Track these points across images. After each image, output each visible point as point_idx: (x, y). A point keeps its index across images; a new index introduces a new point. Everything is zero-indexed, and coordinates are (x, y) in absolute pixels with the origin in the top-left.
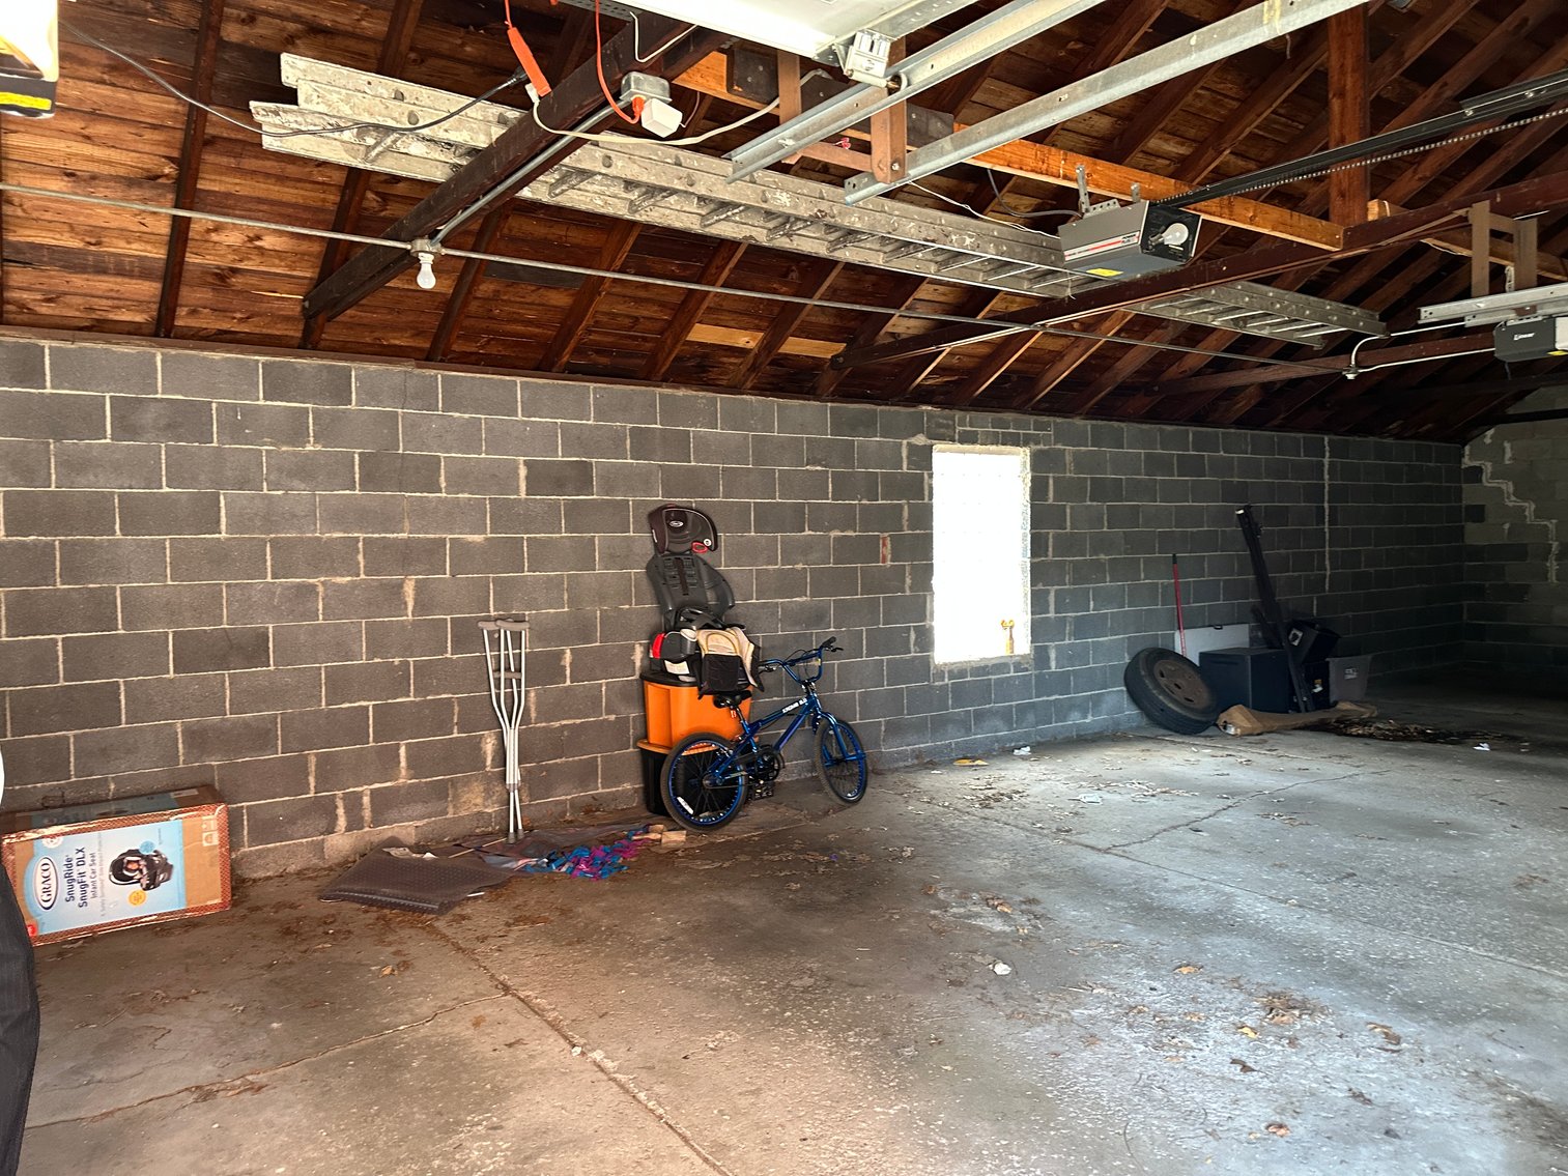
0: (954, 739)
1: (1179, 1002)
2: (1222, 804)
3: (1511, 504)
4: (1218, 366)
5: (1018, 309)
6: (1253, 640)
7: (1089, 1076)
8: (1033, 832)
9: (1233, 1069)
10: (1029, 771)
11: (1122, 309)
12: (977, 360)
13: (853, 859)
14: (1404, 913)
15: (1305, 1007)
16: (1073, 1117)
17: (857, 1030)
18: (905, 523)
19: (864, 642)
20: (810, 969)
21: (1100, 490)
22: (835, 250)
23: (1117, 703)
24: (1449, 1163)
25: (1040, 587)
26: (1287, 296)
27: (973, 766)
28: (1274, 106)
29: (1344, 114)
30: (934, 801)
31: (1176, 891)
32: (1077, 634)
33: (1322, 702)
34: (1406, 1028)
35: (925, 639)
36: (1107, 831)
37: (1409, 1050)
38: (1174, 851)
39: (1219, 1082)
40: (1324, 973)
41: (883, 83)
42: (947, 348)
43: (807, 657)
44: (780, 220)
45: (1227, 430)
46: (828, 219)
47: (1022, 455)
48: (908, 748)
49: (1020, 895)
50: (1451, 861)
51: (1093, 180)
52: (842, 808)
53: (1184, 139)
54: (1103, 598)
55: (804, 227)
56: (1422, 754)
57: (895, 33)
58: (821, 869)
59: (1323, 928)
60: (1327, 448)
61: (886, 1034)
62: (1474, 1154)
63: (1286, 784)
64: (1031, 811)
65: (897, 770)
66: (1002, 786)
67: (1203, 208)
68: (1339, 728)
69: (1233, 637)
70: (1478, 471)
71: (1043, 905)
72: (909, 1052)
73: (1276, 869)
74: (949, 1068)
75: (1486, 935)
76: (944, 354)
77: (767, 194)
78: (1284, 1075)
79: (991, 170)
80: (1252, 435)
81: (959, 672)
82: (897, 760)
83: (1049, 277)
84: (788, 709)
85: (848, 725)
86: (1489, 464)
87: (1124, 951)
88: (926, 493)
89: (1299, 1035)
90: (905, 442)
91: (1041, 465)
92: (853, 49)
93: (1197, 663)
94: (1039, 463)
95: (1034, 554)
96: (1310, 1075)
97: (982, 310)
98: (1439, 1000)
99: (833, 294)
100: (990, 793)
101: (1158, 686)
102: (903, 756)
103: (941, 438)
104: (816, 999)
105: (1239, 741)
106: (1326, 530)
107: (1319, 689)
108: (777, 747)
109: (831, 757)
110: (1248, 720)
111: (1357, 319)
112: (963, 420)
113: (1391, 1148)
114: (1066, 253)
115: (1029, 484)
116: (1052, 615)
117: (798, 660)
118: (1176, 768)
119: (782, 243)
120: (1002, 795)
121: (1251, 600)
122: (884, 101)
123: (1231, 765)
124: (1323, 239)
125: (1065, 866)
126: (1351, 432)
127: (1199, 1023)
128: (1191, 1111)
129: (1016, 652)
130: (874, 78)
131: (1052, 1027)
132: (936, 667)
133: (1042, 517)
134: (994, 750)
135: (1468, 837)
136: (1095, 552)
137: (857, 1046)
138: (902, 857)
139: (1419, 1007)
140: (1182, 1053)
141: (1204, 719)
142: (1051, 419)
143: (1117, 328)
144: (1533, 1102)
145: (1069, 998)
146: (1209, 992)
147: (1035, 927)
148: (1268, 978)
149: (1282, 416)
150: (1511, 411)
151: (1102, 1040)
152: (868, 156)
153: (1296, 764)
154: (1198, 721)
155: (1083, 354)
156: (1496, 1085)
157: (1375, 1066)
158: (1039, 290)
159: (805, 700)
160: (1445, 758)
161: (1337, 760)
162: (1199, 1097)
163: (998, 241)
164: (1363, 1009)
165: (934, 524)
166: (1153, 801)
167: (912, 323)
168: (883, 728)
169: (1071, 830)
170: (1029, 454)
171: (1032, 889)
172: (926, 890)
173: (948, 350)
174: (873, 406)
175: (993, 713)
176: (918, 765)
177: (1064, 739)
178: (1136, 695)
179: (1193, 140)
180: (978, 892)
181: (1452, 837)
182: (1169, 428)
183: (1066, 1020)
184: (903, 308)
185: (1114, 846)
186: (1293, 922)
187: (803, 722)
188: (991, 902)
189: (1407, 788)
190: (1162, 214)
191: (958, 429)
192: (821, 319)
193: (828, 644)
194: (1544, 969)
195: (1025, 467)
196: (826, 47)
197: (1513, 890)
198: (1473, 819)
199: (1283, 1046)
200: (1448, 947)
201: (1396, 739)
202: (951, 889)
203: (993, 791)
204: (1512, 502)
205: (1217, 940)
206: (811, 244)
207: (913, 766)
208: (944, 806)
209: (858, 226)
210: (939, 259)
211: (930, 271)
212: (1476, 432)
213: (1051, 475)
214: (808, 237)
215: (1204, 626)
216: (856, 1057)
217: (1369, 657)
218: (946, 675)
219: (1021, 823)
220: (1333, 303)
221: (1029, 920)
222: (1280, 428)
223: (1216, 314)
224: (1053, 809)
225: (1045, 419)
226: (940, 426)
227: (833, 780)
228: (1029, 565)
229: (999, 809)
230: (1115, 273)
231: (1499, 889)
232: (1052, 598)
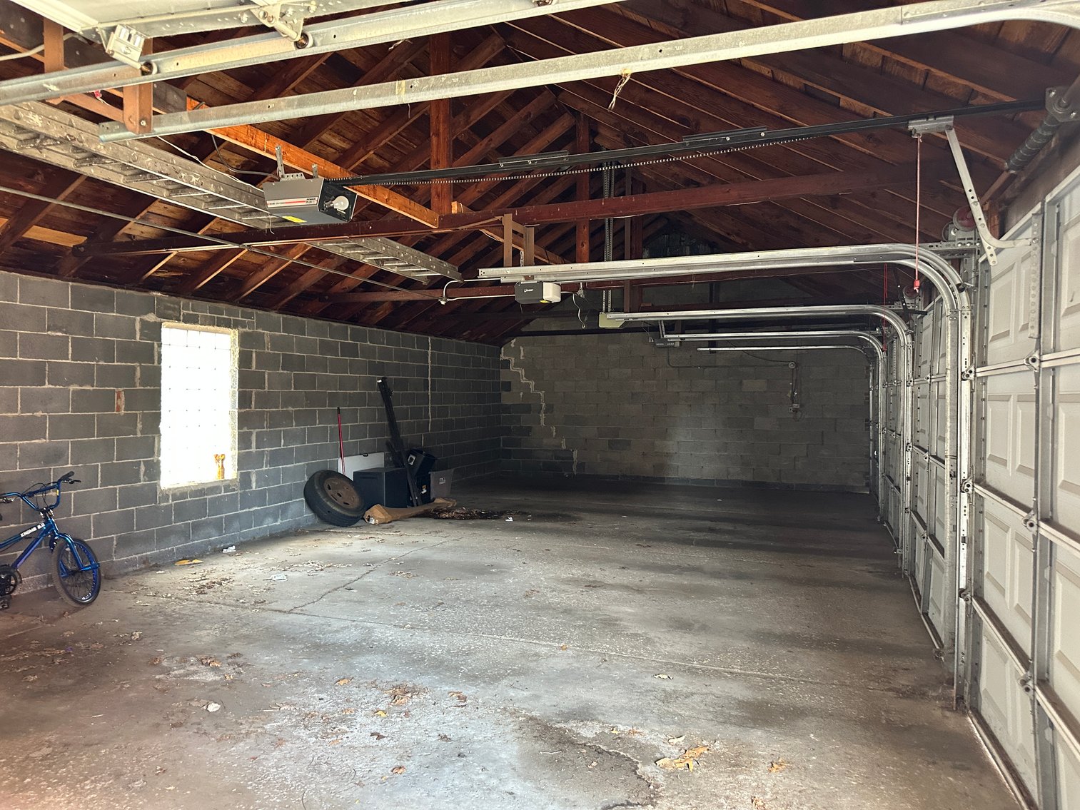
0: (176, 545)
1: (338, 704)
2: (365, 570)
3: (523, 382)
4: (366, 287)
5: (230, 232)
6: (386, 462)
7: (277, 767)
8: (237, 606)
9: (372, 740)
10: (234, 563)
11: (305, 243)
12: (198, 263)
13: (87, 649)
14: (469, 622)
15: (414, 691)
16: (267, 798)
17: (93, 778)
18: (137, 381)
19: (99, 476)
20: (49, 741)
21: (289, 363)
22: (82, 166)
23: (299, 510)
24: (491, 764)
25: (245, 430)
26: (407, 250)
27: (191, 564)
28: (400, 130)
29: (439, 147)
30: (159, 594)
31: (337, 631)
32: (271, 463)
33: (427, 499)
34: (469, 691)
35: (154, 471)
36: (290, 598)
37: (471, 704)
38: (335, 605)
39: (363, 750)
40: (425, 667)
41: (138, 66)
42: (174, 252)
43: (46, 489)
44: (31, 135)
45: (372, 329)
46: (76, 143)
47: (232, 334)
48: (137, 556)
49: (227, 652)
50: (493, 587)
51: (287, 157)
52: (76, 610)
53: (345, 138)
54: (290, 437)
55: (54, 145)
56: (480, 526)
57: (148, 33)
58: (58, 661)
59: (425, 640)
60: (430, 344)
61: (118, 775)
62: (503, 756)
63: (405, 552)
64: (236, 592)
65: (126, 574)
66: (214, 577)
67: (358, 189)
68: (435, 515)
69: (374, 461)
70: (508, 362)
71: (244, 657)
72: (137, 785)
73: (398, 607)
74: (172, 788)
75: (510, 628)
76: (172, 255)
77: (20, 113)
78: (402, 736)
79: (214, 136)
80: (387, 333)
81: (180, 494)
82: (127, 567)
83: (254, 213)
84: (26, 533)
85: (84, 543)
86: (513, 359)
87: (301, 678)
88: (156, 358)
89: (411, 709)
90: (138, 318)
91: (246, 342)
92: (114, 36)
93: (352, 480)
94: (245, 341)
95: (240, 406)
96: (417, 732)
97: (203, 228)
98: (486, 670)
99: (76, 198)
100: (204, 583)
101: (326, 495)
102: (132, 563)
103: (169, 318)
104: (54, 763)
105: (377, 528)
106: (430, 394)
107: (425, 491)
108: (15, 566)
109: (67, 569)
110: (383, 513)
111: (446, 269)
112: (187, 305)
113: (461, 764)
114: (268, 202)
115: (238, 356)
116: (253, 449)
117: (37, 492)
118: (337, 550)
119: (31, 152)
120: (214, 583)
121: (386, 437)
122: (138, 79)
123: (372, 544)
124: (428, 220)
125: (261, 627)
126: (442, 336)
127: (350, 715)
128: (346, 773)
129: (226, 478)
130: (129, 60)
131: (251, 741)
132: (162, 491)
133: (247, 380)
134: (208, 551)
135: (502, 572)
136: (285, 405)
137: (93, 791)
138: (131, 640)
139: (476, 677)
140: (340, 737)
141: (356, 516)
142: (254, 311)
143: (301, 254)
144: (531, 718)
145: (263, 717)
146: (357, 694)
147: (239, 673)
148: (393, 677)
149: (404, 323)
150: (523, 330)
151: (287, 741)
152: (120, 110)
153: (411, 539)
154: (351, 517)
155: (278, 269)
156: (515, 713)
157: (453, 718)
158: (246, 221)
159: (43, 525)
160: (491, 527)
161: (433, 534)
162: (350, 762)
163: (217, 183)
164: (447, 685)
165: (162, 382)
166: (322, 573)
167: (145, 229)
168: (115, 543)
169: (265, 601)
170: (237, 334)
171: (235, 648)
172: (153, 662)
173: (175, 253)
174: (110, 288)
175: (207, 524)
176: (145, 568)
177: (261, 537)
178: (311, 503)
179: (351, 140)
180: (194, 657)
181: (495, 573)
182: (336, 324)
183: (261, 733)
184: (138, 218)
185: (295, 608)
186: (408, 639)
187: (40, 544)
188: (205, 662)
189: (472, 547)
190: (332, 189)
191: (183, 312)
192: (64, 216)
193: (66, 477)
194: (537, 642)
195: (235, 343)
196: (91, 28)
197: (523, 599)
198: (506, 561)
199: (402, 718)
200: (491, 638)
201: (466, 518)
202: (172, 657)
203: (207, 581)
204: (524, 380)
205: (362, 659)
206: (59, 157)
207: (141, 570)
208: (167, 597)
209: (103, 152)
210: (170, 187)
211: (163, 195)
212: (506, 341)
213: (254, 350)
214: (56, 152)
215: (357, 455)
216: (93, 799)
217: (453, 470)
218: (171, 498)
219: (228, 601)
220: (433, 258)
221: (234, 669)
222: (403, 330)
223: (365, 255)
224: (252, 588)
225: (250, 310)
226: (169, 308)
227: (69, 588)
228: (237, 414)
229: (211, 593)
230: (301, 221)
231: (517, 600)
232: (254, 438)
